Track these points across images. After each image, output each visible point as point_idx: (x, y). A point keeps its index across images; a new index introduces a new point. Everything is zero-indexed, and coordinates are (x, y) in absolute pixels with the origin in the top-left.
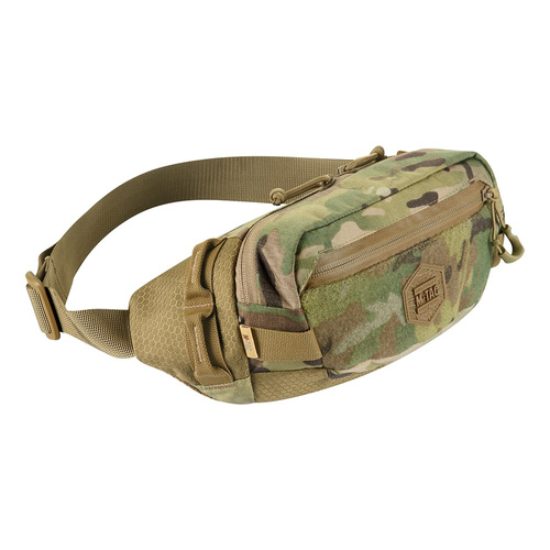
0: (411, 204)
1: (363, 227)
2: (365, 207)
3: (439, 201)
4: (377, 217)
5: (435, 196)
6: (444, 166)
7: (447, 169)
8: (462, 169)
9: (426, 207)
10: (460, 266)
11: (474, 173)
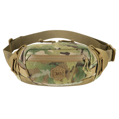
0: (61, 53)
1: (45, 53)
2: (50, 49)
3: (70, 55)
4: (51, 52)
5: (69, 53)
6: (76, 48)
7: (77, 49)
8: (81, 50)
9: (65, 55)
10: (71, 71)
11: (83, 53)
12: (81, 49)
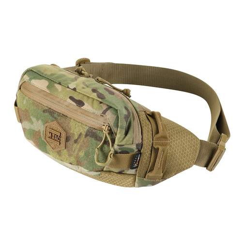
0: (71, 98)
1: (48, 87)
2: (60, 83)
3: (82, 107)
5: (83, 105)
6: (100, 100)
7: (101, 103)
8: (105, 107)
9: (75, 104)
10: (76, 141)
11: (106, 114)
12: (107, 105)
